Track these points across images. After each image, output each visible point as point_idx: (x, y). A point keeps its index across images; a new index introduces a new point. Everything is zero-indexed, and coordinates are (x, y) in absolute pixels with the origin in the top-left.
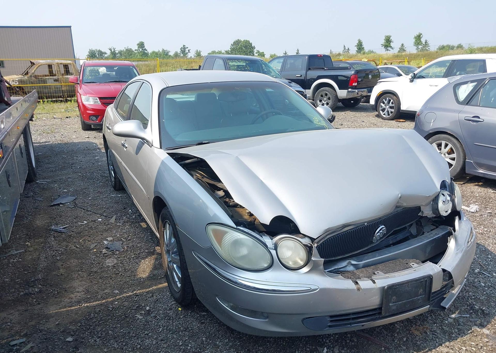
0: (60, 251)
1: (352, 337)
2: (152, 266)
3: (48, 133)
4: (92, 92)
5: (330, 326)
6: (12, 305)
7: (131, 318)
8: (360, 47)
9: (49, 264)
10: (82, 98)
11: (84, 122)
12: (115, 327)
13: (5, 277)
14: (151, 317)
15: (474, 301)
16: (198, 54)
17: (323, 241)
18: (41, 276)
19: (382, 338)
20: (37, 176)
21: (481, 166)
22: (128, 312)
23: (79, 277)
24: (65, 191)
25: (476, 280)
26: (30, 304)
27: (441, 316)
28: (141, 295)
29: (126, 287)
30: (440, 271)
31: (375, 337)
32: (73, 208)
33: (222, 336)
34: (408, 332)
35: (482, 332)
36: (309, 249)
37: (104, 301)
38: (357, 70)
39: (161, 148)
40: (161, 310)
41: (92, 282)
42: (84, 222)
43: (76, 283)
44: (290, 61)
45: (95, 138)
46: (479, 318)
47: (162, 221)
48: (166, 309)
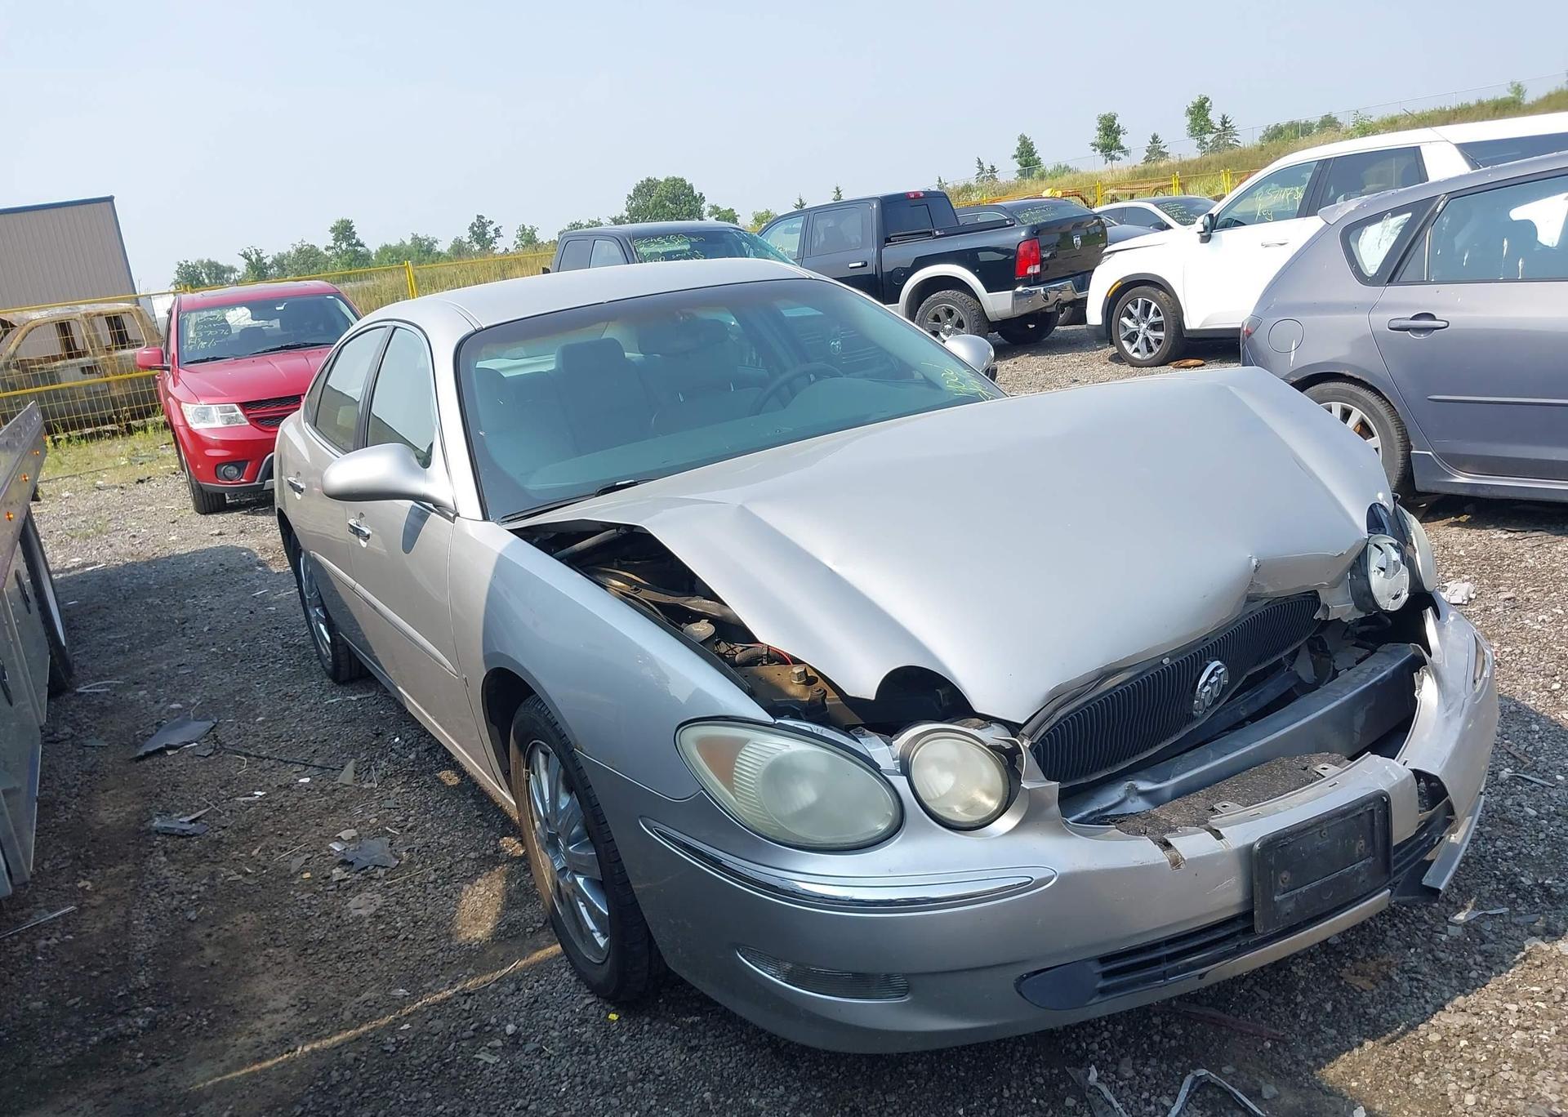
0: (193, 893)
1: (1165, 1024)
2: (499, 899)
3: (88, 537)
4: (216, 389)
5: (1103, 991)
6: (67, 1081)
7: (461, 1067)
8: (1027, 157)
9: (166, 937)
10: (185, 413)
11: (200, 488)
12: (415, 1100)
13: (29, 996)
14: (527, 1055)
15: (1516, 865)
16: (528, 238)
17: (1047, 726)
18: (146, 978)
19: (1258, 1015)
20: (75, 672)
21: (1460, 462)
22: (451, 1048)
23: (269, 965)
24: (174, 706)
25: (1509, 802)
26: (126, 1069)
27: (1426, 922)
28: (482, 991)
29: (429, 973)
30: (1406, 779)
31: (1237, 1013)
32: (211, 755)
33: (763, 1079)
34: (1333, 984)
35: (1555, 951)
36: (1008, 759)
37: (364, 1028)
38: (1034, 227)
39: (485, 518)
40: (553, 1028)
41: (314, 974)
42: (256, 793)
43: (263, 986)
44: (823, 224)
45: (242, 532)
46: (1540, 912)
47: (521, 747)
48: (567, 1023)
